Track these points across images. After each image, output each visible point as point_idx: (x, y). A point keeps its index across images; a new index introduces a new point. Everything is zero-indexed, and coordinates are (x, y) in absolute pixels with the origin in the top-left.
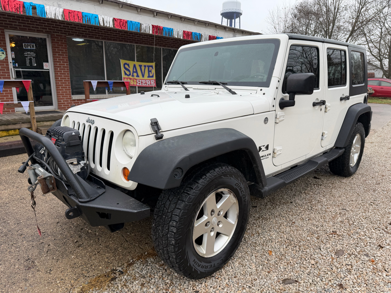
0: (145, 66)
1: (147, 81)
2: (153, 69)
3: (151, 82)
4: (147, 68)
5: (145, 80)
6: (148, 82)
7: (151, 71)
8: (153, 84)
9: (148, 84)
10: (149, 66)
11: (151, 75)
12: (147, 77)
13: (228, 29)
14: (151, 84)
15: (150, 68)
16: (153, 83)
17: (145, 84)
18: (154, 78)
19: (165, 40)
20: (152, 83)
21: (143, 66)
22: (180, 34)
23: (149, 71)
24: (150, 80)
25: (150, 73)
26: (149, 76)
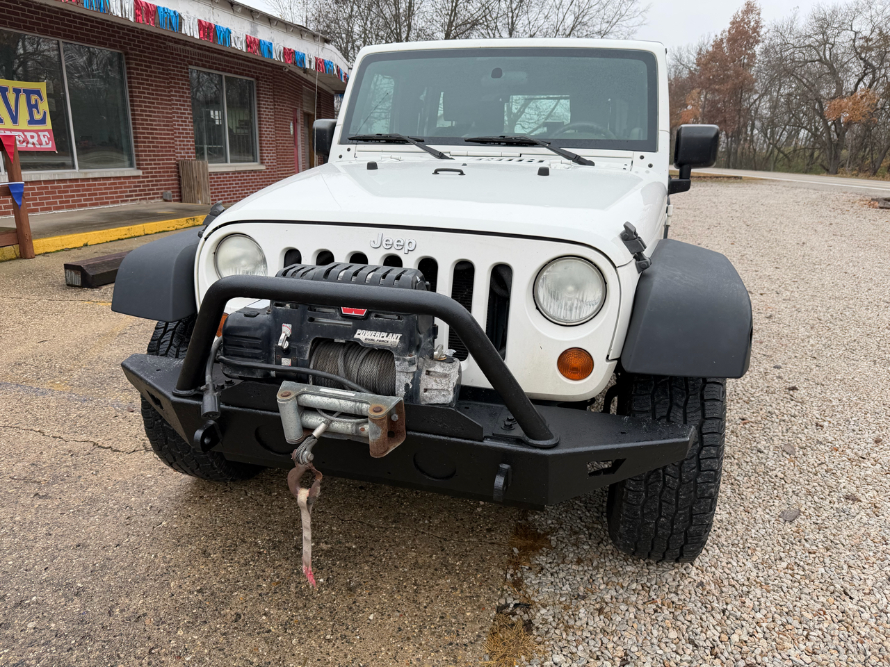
0: (17, 91)
1: (28, 134)
2: (42, 100)
3: (39, 136)
4: (23, 97)
5: (23, 131)
6: (32, 137)
7: (36, 106)
8: (47, 144)
9: (33, 144)
10: (28, 93)
11: (38, 117)
12: (26, 123)
13: (240, 9)
14: (41, 144)
15: (34, 98)
16: (46, 139)
17: (25, 144)
18: (49, 125)
19: (68, 21)
20: (44, 140)
21: (11, 90)
22: (127, 9)
23: (32, 107)
24: (36, 131)
25: (35, 111)
26: (32, 121)
